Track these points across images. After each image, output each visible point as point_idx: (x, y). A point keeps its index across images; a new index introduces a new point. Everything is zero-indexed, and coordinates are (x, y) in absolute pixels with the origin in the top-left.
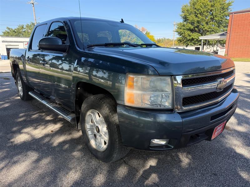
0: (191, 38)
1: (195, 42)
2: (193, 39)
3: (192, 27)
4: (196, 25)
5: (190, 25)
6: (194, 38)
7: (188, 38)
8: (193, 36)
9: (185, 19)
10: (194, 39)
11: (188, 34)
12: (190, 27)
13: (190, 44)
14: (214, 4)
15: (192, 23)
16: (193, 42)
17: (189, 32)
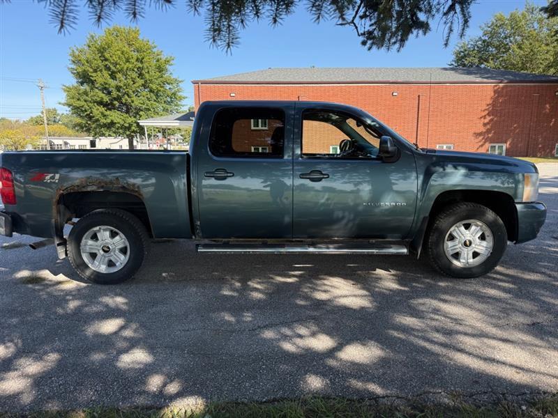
0: (109, 121)
1: (118, 129)
2: (112, 124)
3: (106, 99)
4: (115, 94)
5: (101, 94)
6: (115, 121)
7: (103, 121)
8: (113, 118)
9: (85, 78)
10: (116, 123)
11: (102, 113)
12: (102, 98)
13: (107, 133)
14: (143, 58)
15: (106, 90)
16: (113, 129)
17: (102, 109)
